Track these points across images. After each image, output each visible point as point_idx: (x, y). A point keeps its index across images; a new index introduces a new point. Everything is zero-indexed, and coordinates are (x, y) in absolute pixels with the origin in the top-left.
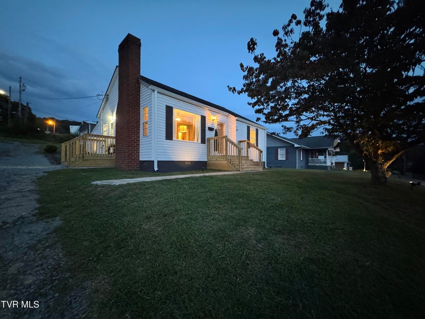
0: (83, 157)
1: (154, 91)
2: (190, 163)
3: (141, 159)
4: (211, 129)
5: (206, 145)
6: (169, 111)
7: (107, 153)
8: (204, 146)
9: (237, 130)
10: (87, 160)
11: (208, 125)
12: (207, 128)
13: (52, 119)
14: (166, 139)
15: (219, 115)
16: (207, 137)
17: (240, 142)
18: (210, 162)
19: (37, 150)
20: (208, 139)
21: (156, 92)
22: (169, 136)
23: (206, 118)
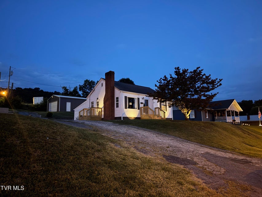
1: (121, 92)
4: (142, 103)
6: (126, 98)
8: (139, 111)
9: (154, 103)
11: (140, 101)
14: (125, 109)
16: (140, 107)
17: (156, 108)
18: (141, 118)
23: (140, 98)
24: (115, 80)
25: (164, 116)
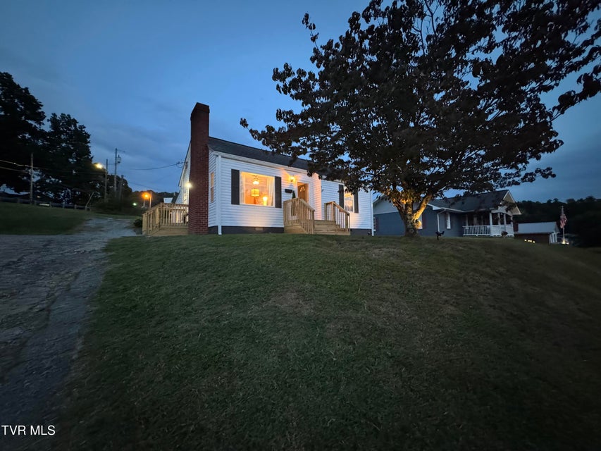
0: (159, 226)
1: (217, 156)
2: (262, 229)
3: (209, 226)
4: (288, 191)
5: (282, 209)
6: (235, 175)
7: (182, 222)
8: (280, 211)
9: (322, 190)
10: (163, 229)
11: (285, 186)
12: (283, 191)
13: (149, 191)
14: (232, 204)
15: (299, 175)
16: (283, 200)
17: (327, 204)
18: (287, 228)
19: (128, 225)
20: (284, 202)
21: (220, 157)
22: (235, 200)
23: (282, 178)
24: (210, 135)
25: (347, 225)
